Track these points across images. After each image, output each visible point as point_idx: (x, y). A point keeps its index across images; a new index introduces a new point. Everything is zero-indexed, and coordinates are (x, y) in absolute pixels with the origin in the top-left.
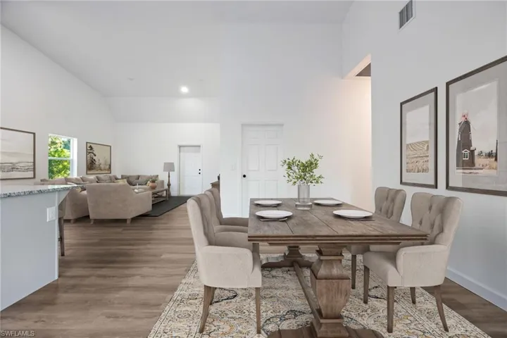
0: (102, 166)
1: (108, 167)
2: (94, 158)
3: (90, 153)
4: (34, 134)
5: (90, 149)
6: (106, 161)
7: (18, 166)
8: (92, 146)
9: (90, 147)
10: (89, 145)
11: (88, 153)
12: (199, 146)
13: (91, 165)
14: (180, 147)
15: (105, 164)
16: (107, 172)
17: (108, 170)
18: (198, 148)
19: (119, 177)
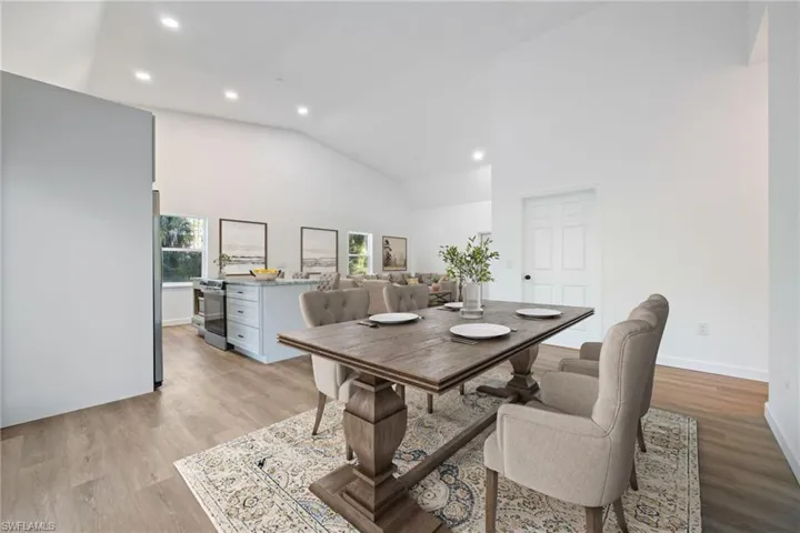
0: (398, 263)
1: (403, 263)
4: (337, 231)
6: (401, 257)
7: (320, 261)
15: (401, 260)
16: (402, 269)
17: (404, 267)
19: (413, 275)
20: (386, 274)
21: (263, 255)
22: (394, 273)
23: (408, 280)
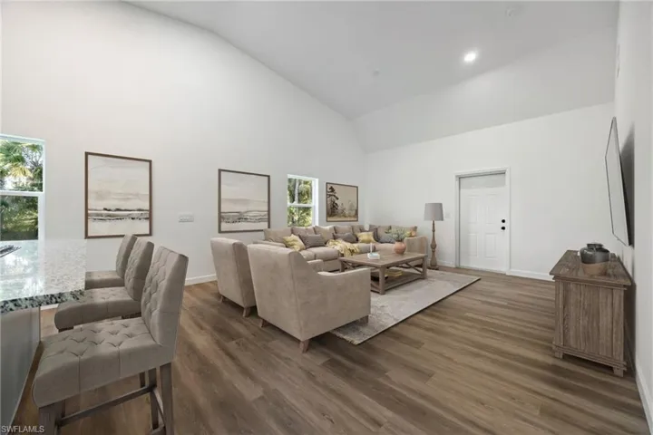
0: (347, 212)
1: (354, 213)
2: (336, 202)
3: (330, 195)
4: (269, 176)
5: (331, 191)
6: (352, 205)
7: (246, 216)
8: (334, 187)
9: (331, 188)
10: (329, 186)
11: (328, 196)
12: (503, 173)
13: (332, 211)
14: (460, 178)
15: (351, 210)
16: (353, 219)
17: (354, 217)
18: (501, 176)
19: (367, 228)
20: (328, 227)
21: (147, 207)
22: (339, 225)
23: (359, 234)
